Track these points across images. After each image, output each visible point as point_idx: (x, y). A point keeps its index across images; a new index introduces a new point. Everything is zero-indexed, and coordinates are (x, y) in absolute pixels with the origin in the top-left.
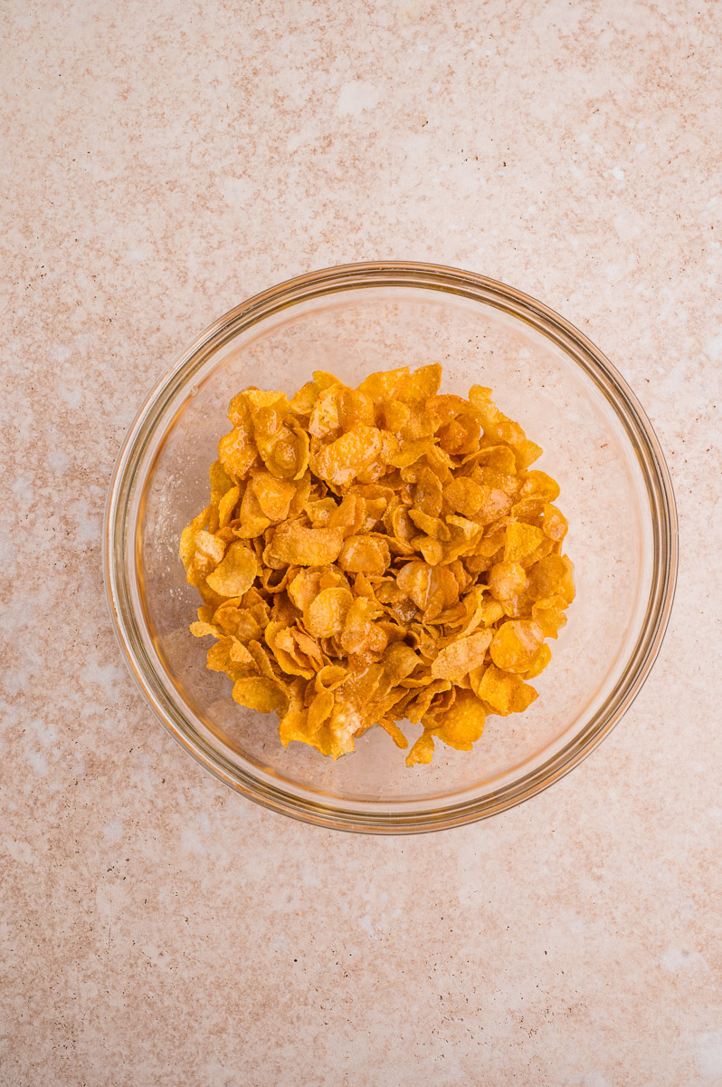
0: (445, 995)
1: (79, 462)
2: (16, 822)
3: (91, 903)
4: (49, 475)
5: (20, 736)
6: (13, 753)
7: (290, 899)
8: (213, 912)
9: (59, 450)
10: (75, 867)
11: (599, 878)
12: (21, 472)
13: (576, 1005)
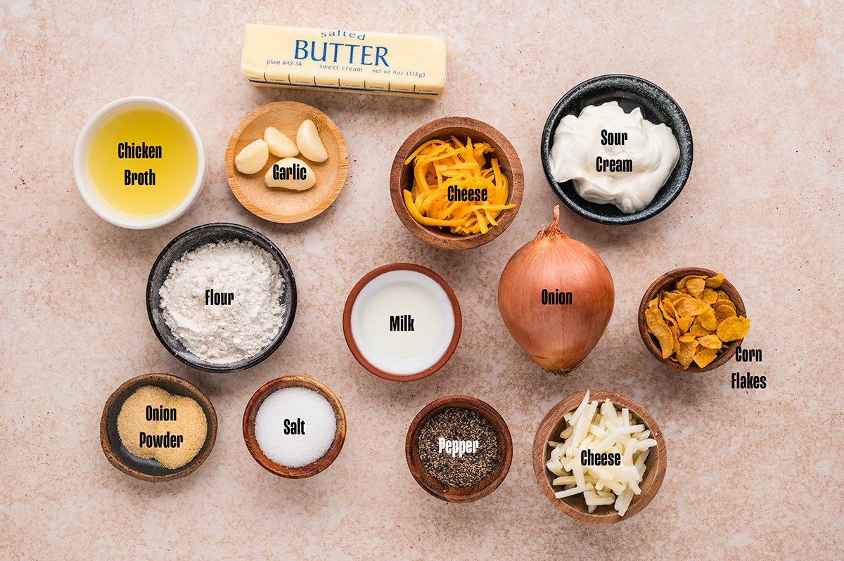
0: (819, 208)
1: (518, 406)
2: (720, 445)
3: (766, 403)
4: (525, 423)
5: (672, 442)
6: (681, 446)
7: (765, 293)
8: (771, 335)
9: (511, 417)
10: (746, 412)
11: (757, 121)
12: (523, 439)
13: (826, 135)
